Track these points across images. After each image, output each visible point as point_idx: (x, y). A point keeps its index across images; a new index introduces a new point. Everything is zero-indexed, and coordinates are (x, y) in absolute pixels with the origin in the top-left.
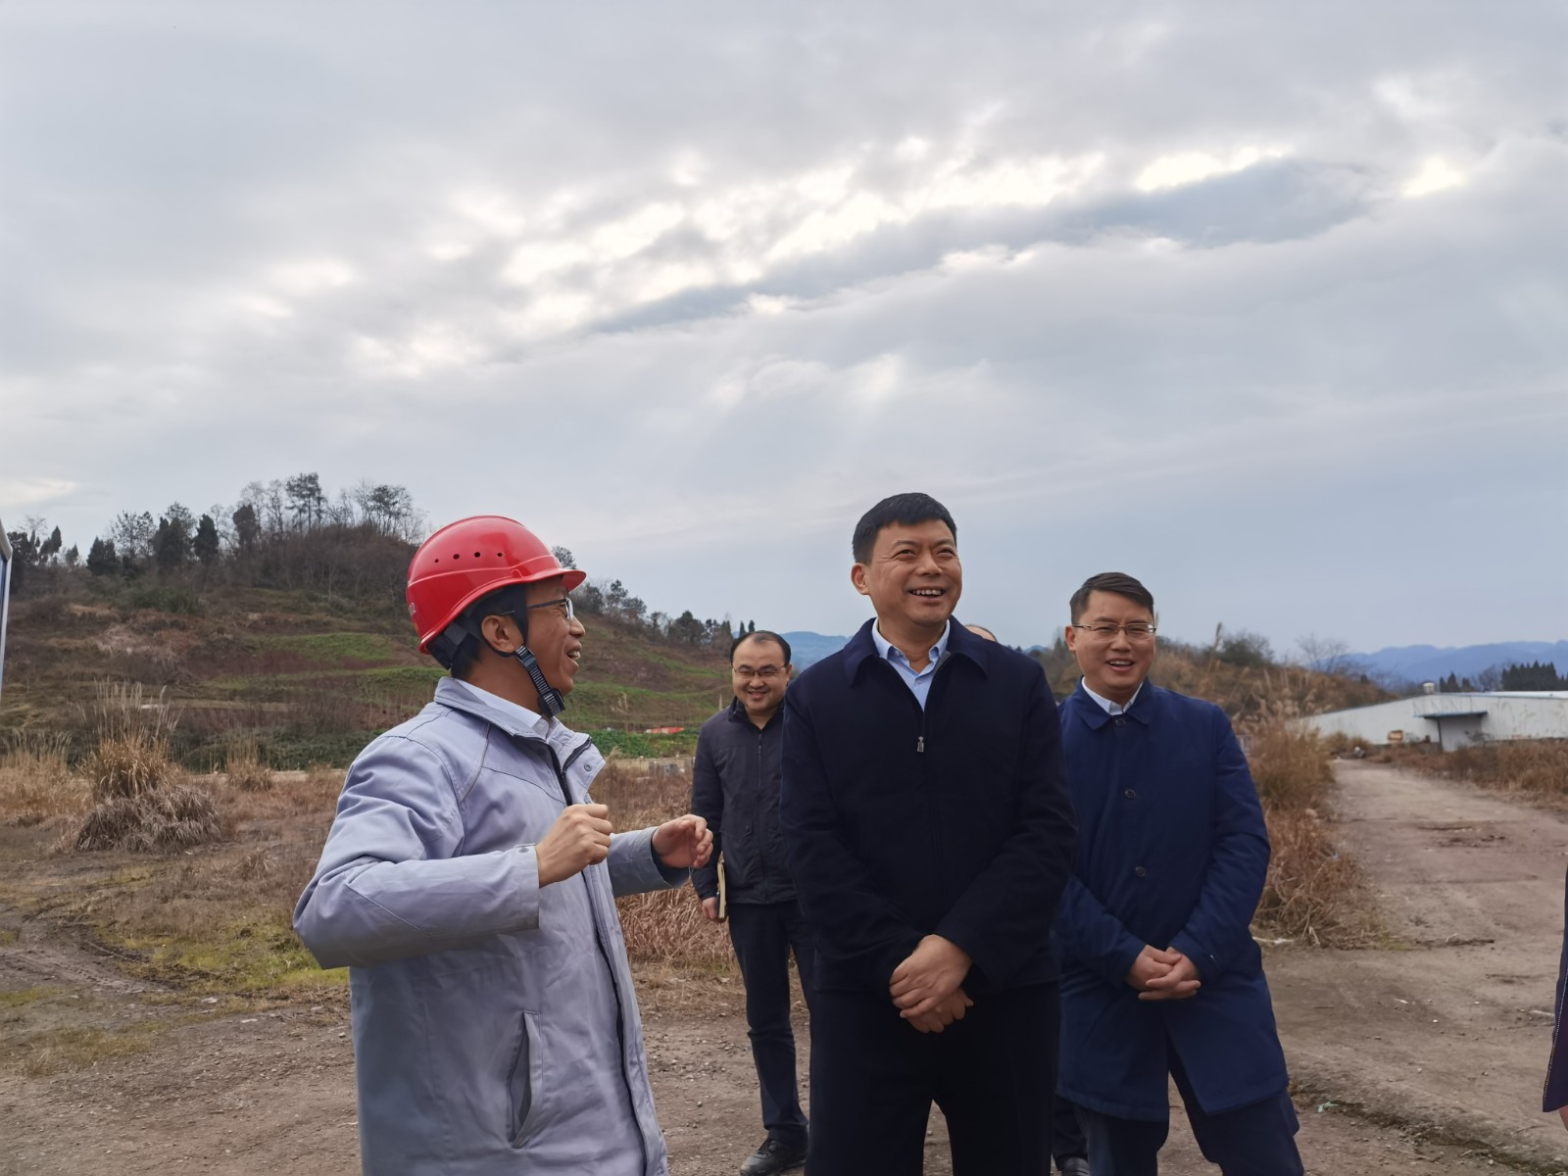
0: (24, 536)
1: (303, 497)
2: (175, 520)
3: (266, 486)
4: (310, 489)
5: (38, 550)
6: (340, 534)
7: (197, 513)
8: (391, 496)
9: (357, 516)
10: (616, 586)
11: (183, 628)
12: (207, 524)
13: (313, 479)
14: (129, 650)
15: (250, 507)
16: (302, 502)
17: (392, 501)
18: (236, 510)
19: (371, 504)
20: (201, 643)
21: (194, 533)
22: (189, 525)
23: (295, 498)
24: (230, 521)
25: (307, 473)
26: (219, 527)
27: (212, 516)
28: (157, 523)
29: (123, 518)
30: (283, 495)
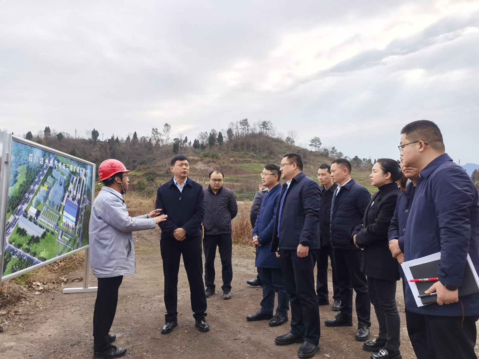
0: (178, 139)
1: (244, 125)
2: (213, 133)
3: (234, 123)
4: (245, 123)
5: (182, 142)
6: (253, 135)
7: (218, 132)
9: (258, 131)
10: (333, 148)
11: (215, 163)
12: (220, 134)
13: (246, 120)
14: (203, 168)
15: (231, 129)
16: (244, 127)
17: (267, 125)
18: (227, 130)
19: (262, 126)
20: (219, 166)
21: (217, 137)
22: (216, 135)
23: (242, 126)
24: (226, 133)
26: (223, 135)
27: (222, 132)
28: (209, 134)
29: (201, 133)
30: (239, 125)
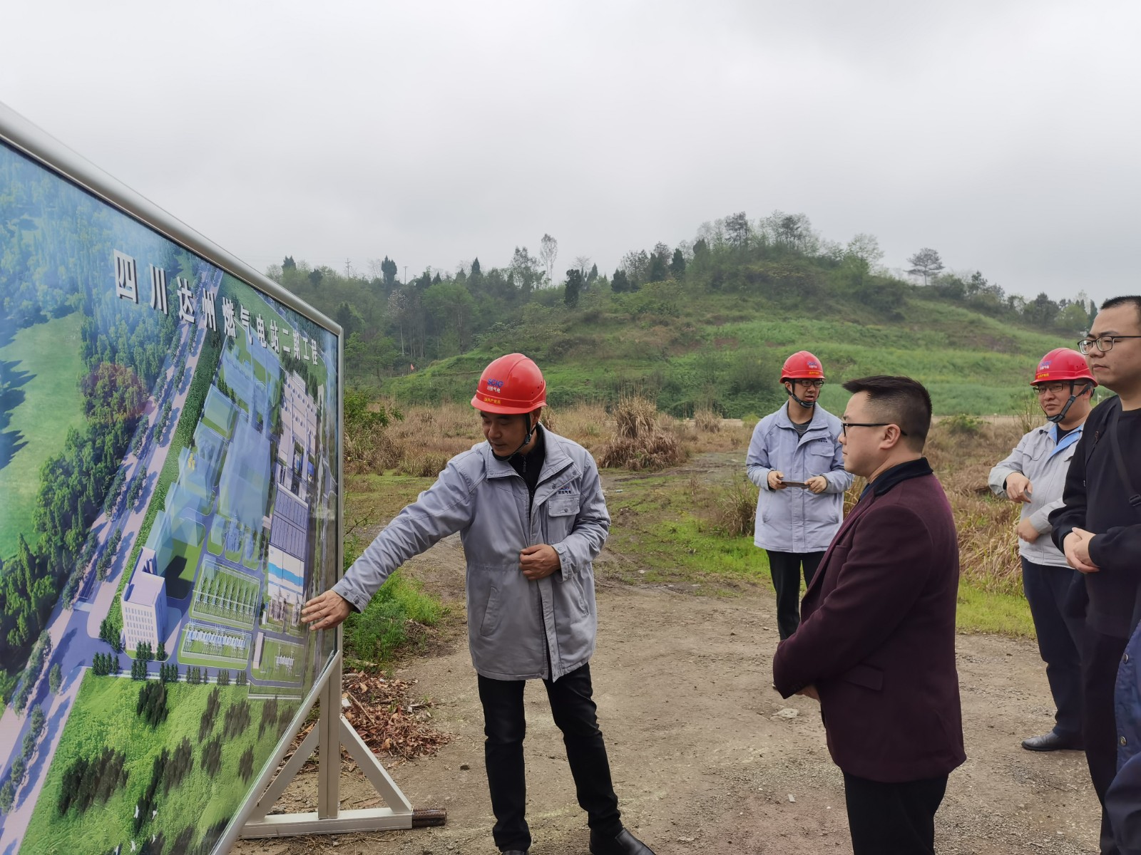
0: (577, 271)
1: (736, 230)
2: (660, 253)
3: (713, 224)
4: (740, 224)
5: (586, 279)
6: (763, 251)
7: (672, 248)
8: (795, 223)
9: (771, 240)
10: (976, 277)
11: (666, 324)
12: (678, 254)
13: (741, 216)
14: (637, 341)
15: (703, 240)
16: (735, 234)
17: (796, 227)
18: (695, 243)
19: (781, 230)
20: (677, 335)
21: (670, 262)
22: (668, 257)
23: (731, 232)
24: (692, 251)
25: (738, 213)
26: (685, 256)
27: (681, 249)
28: (649, 256)
29: (630, 255)
30: (724, 230)
